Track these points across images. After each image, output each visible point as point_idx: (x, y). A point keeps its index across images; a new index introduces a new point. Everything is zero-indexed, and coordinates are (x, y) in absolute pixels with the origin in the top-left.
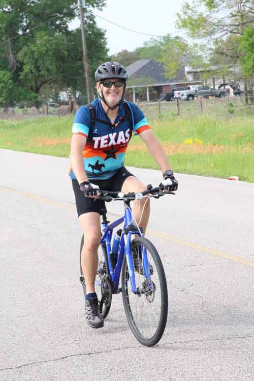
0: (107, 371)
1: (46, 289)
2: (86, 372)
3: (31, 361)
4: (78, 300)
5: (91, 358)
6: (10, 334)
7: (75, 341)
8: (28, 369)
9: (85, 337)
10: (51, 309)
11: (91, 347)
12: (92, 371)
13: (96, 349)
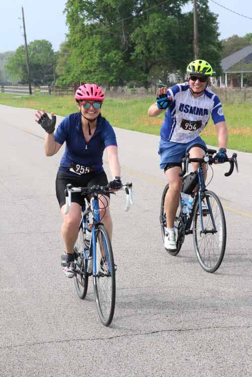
0: (196, 349)
1: (142, 264)
2: (174, 347)
3: (122, 332)
4: (172, 277)
5: (181, 335)
7: (167, 316)
8: (118, 340)
9: (177, 314)
10: (145, 284)
11: (182, 323)
12: (181, 347)
13: (186, 326)
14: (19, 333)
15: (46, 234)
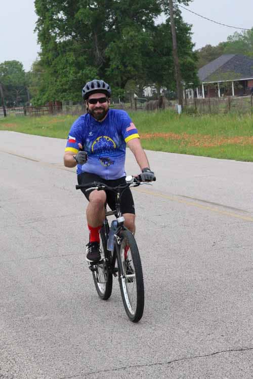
1: (177, 282)
2: (242, 368)
3: (180, 356)
5: (244, 355)
6: (151, 328)
7: (222, 336)
8: (178, 364)
9: (232, 332)
10: (188, 303)
11: (240, 342)
12: (248, 368)
13: (247, 344)
14: (70, 363)
15: (66, 257)
